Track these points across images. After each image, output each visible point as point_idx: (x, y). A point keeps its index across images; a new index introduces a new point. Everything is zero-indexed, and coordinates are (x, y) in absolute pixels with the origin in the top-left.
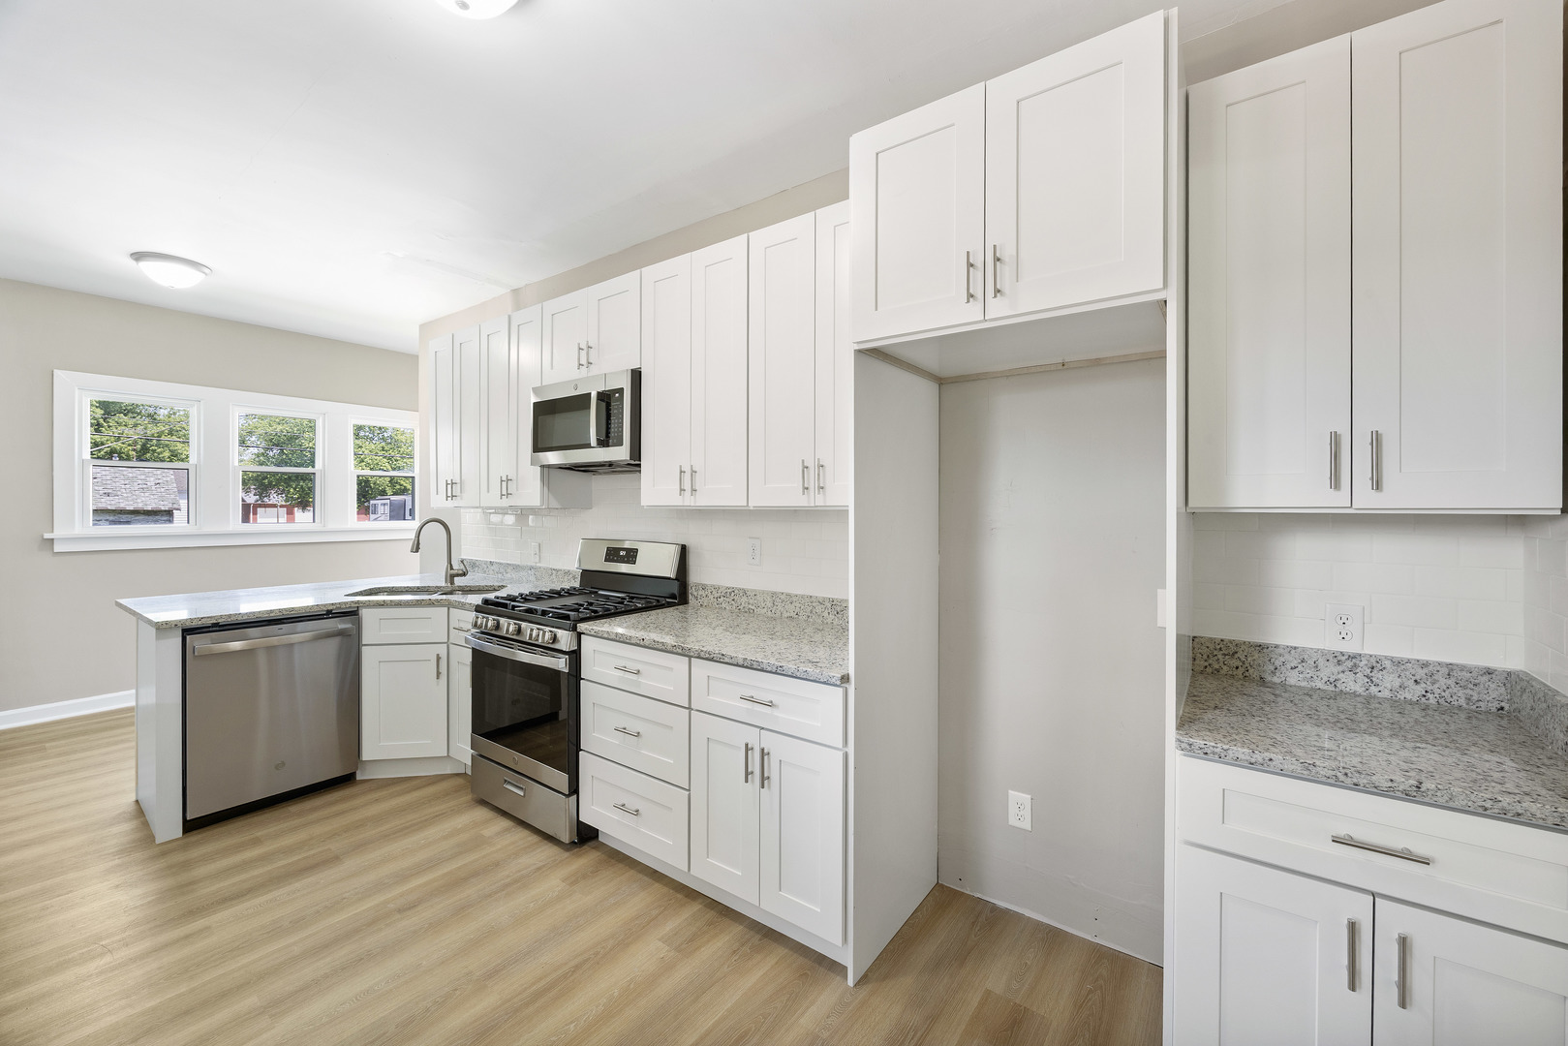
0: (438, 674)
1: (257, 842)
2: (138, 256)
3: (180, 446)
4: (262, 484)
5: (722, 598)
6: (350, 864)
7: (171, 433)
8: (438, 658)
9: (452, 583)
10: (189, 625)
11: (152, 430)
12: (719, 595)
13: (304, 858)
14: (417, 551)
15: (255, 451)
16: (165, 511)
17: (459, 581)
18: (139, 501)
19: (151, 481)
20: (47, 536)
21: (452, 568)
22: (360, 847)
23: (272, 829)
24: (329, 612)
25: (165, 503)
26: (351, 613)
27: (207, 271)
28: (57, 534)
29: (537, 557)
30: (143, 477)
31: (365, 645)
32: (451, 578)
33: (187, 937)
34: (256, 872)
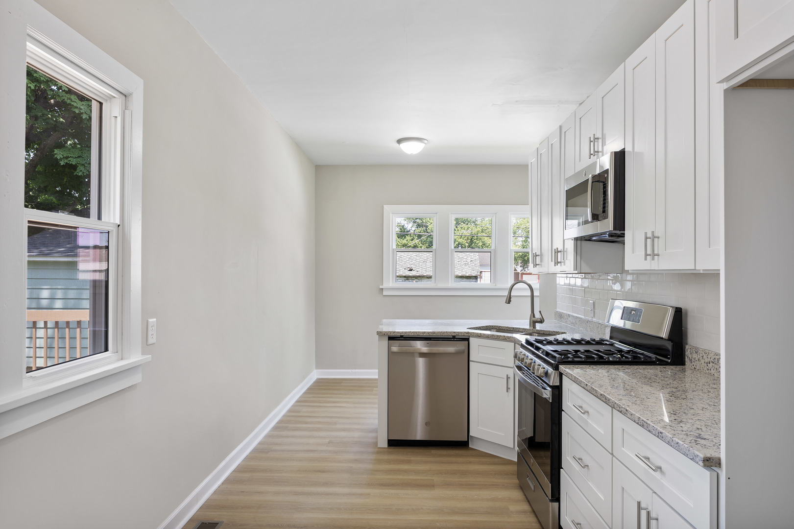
0: (508, 389)
1: (409, 462)
2: (399, 141)
3: (486, 238)
4: (524, 260)
5: (711, 364)
6: (437, 492)
7: (482, 232)
8: (508, 378)
9: (534, 327)
10: (392, 335)
11: (475, 231)
12: (709, 360)
13: (421, 479)
14: (509, 303)
15: (521, 239)
16: (474, 276)
17: (538, 327)
18: (464, 271)
19: (469, 259)
20: (381, 287)
21: (534, 316)
22: (447, 485)
23: (419, 458)
24: (454, 337)
25: (474, 272)
26: (465, 339)
27: (426, 141)
28: (385, 285)
29: (593, 312)
30: (466, 257)
31: (472, 361)
32: (534, 323)
33: (361, 494)
34: (400, 477)
